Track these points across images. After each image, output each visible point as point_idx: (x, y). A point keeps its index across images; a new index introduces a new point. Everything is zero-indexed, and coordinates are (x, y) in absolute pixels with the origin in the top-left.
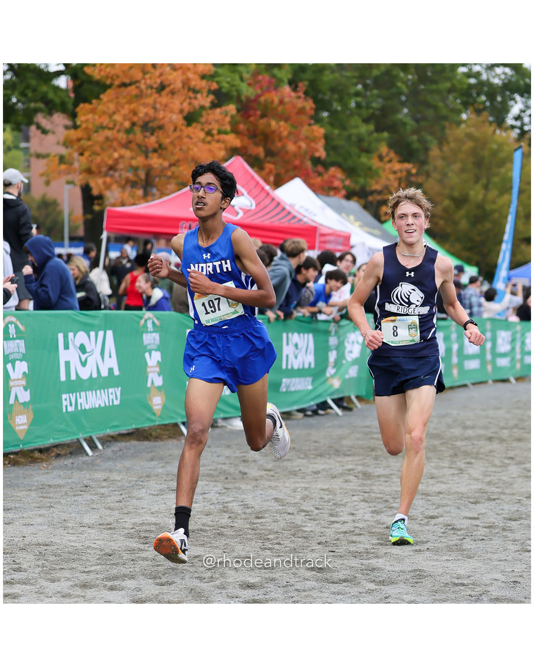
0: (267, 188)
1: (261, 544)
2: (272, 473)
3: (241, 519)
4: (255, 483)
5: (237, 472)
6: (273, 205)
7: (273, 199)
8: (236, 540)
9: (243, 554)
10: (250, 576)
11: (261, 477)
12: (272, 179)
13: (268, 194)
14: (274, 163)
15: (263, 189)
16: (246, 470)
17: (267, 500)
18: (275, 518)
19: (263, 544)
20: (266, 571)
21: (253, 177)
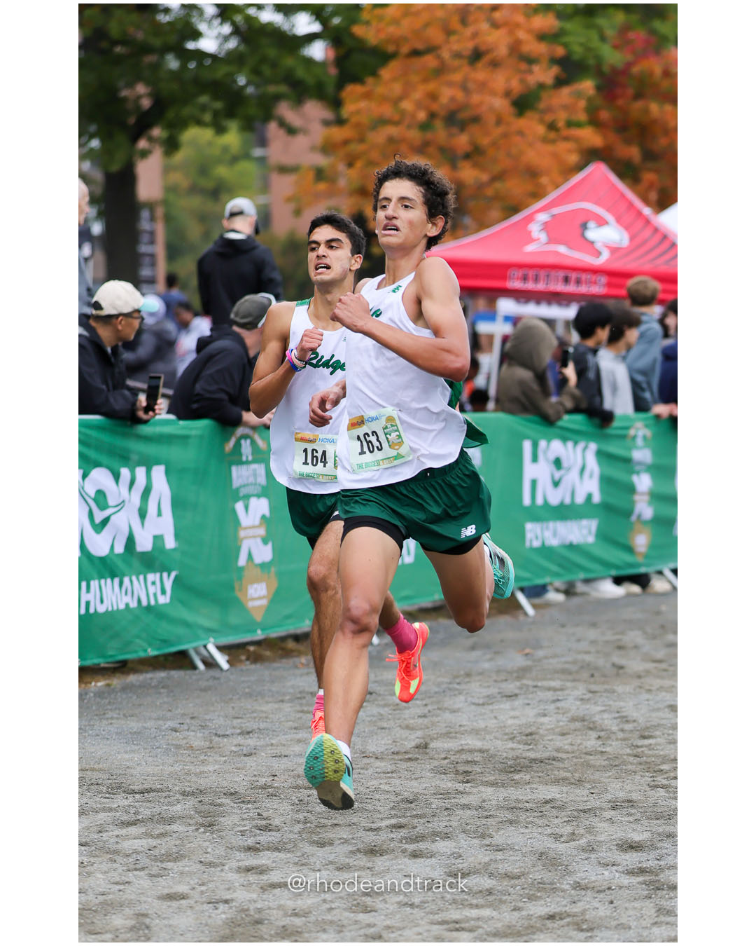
0: (647, 211)
1: (650, 779)
2: (664, 666)
3: (617, 739)
4: (637, 682)
5: (608, 665)
6: (657, 238)
7: (656, 230)
8: (611, 774)
9: (621, 795)
10: (634, 830)
11: (648, 672)
12: (653, 196)
13: (647, 222)
14: (657, 171)
15: (640, 214)
16: (623, 662)
17: (658, 710)
18: (670, 738)
19: (652, 779)
20: (658, 821)
21: (623, 196)
